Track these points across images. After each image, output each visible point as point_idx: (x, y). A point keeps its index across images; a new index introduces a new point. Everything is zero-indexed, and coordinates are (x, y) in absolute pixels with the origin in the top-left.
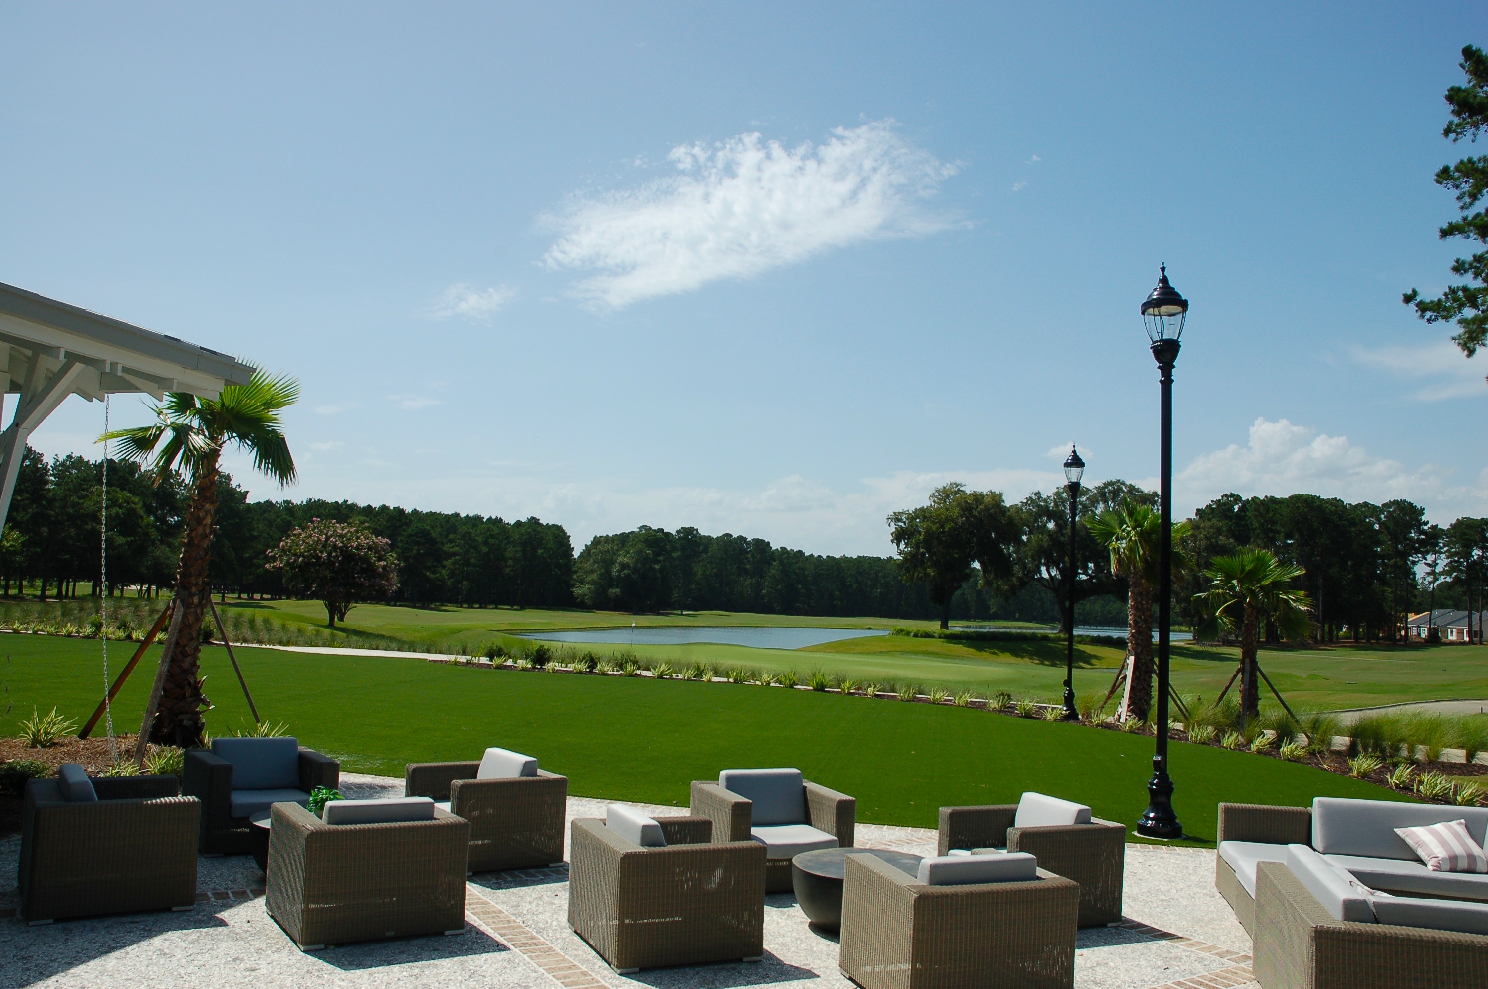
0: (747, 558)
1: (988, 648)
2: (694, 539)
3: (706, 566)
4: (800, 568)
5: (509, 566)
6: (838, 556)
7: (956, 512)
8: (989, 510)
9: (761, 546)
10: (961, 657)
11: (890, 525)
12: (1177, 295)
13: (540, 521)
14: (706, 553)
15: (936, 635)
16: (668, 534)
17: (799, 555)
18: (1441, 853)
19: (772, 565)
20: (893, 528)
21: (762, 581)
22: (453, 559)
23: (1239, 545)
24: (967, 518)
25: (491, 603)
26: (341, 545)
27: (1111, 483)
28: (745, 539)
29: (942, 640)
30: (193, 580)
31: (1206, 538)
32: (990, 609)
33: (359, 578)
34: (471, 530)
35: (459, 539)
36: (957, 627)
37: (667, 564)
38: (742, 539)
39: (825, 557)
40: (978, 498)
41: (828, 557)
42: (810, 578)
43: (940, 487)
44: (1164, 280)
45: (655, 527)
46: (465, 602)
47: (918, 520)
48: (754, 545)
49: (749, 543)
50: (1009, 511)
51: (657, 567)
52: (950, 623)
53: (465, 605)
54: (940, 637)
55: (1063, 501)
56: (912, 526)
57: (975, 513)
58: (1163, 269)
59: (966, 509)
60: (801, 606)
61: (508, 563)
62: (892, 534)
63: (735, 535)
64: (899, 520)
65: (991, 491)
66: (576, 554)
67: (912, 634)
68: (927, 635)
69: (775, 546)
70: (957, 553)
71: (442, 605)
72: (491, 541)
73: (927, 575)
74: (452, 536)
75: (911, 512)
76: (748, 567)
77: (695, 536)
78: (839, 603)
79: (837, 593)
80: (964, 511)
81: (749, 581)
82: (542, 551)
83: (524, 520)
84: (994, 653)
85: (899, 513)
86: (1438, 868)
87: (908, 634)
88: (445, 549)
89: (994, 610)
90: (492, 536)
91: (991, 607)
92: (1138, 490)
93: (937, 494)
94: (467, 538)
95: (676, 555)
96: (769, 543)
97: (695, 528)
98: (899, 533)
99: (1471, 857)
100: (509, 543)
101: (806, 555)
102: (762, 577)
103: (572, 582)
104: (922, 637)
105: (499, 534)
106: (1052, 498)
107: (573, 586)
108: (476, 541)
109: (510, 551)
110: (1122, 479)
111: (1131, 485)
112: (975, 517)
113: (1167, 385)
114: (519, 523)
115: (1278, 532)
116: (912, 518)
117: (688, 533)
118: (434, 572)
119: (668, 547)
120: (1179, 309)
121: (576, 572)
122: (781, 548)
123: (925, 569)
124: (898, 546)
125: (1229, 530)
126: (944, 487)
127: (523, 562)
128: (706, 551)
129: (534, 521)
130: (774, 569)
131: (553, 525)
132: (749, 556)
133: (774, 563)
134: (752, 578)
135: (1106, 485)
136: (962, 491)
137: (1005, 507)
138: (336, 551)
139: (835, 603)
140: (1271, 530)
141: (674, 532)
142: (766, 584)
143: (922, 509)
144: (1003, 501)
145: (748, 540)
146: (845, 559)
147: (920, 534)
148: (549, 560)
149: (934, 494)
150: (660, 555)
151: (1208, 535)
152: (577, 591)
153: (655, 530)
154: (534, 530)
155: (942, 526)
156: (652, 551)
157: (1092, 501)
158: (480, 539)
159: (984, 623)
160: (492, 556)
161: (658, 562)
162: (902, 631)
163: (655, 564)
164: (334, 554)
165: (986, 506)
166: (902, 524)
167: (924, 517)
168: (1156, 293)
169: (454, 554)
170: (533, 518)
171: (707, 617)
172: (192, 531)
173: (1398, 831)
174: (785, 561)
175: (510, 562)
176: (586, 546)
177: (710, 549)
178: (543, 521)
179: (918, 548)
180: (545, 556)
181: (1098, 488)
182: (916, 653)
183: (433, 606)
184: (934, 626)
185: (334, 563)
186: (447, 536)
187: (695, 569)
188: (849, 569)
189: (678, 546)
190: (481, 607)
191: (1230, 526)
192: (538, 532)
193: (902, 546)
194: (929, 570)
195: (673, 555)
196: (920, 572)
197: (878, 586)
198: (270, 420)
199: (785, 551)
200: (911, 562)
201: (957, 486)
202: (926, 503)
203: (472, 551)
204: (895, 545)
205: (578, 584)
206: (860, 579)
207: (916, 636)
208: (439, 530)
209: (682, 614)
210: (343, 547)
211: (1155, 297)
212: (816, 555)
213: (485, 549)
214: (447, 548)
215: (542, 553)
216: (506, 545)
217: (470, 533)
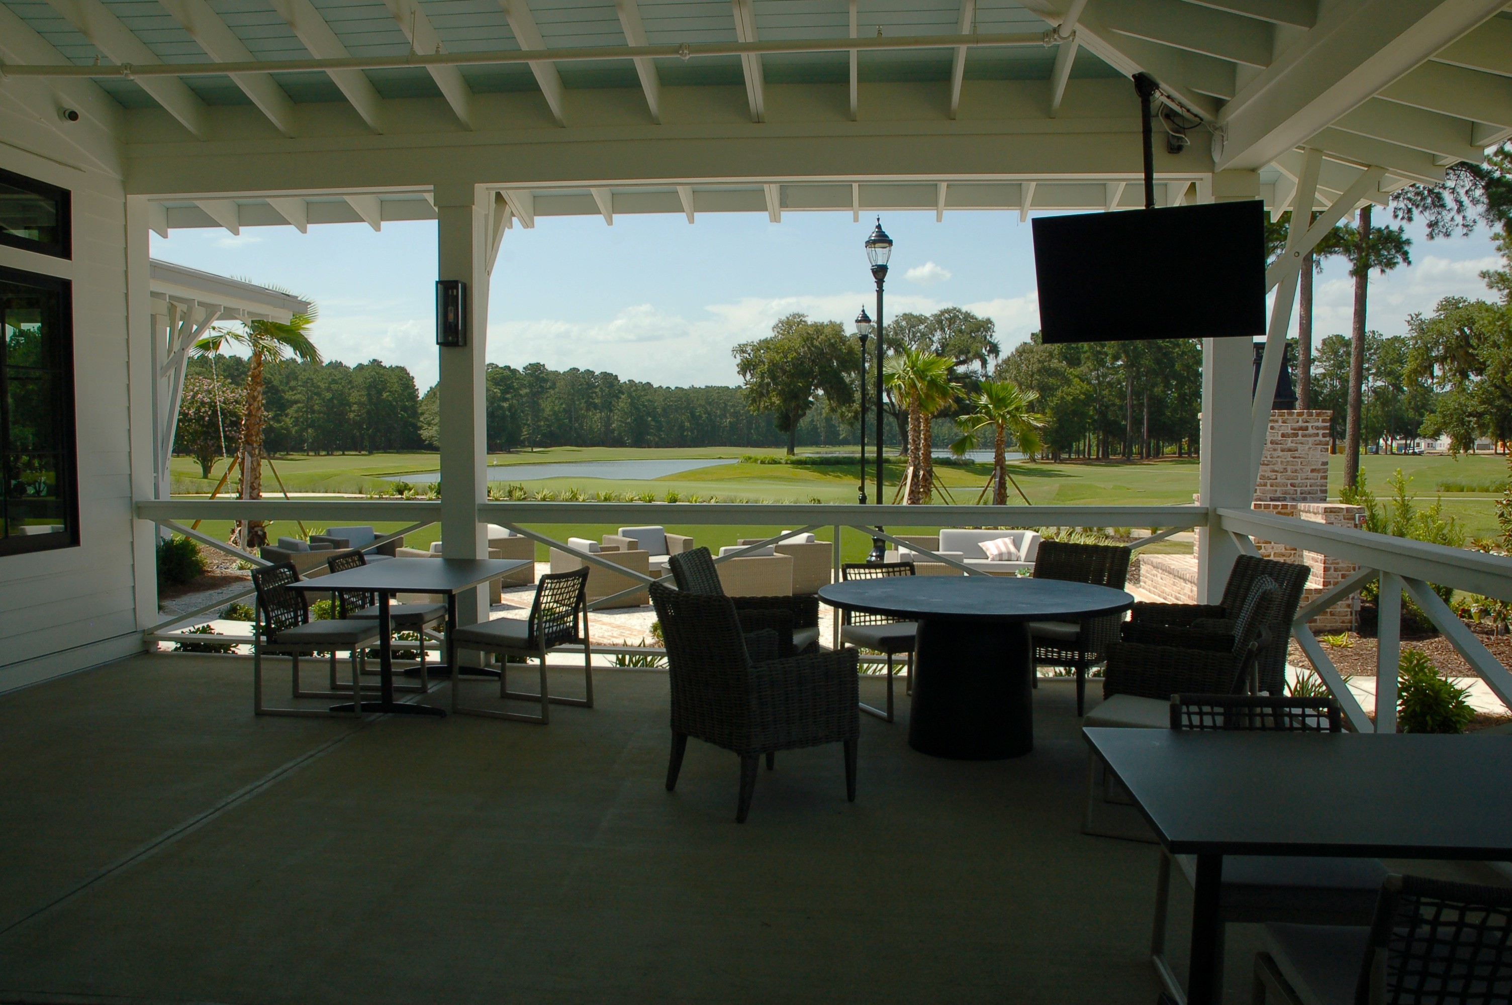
0: (595, 393)
1: (832, 472)
2: (541, 375)
3: (554, 403)
4: (649, 400)
5: (354, 411)
6: (686, 387)
7: (797, 343)
8: (829, 340)
9: (609, 379)
10: (804, 481)
11: (735, 357)
12: (887, 236)
13: (383, 364)
14: (554, 389)
15: (783, 461)
16: (514, 371)
17: (647, 387)
18: (996, 552)
19: (620, 398)
20: (738, 360)
21: (612, 414)
22: (295, 407)
23: (1070, 368)
24: (809, 348)
25: (338, 449)
26: (209, 400)
27: (947, 311)
28: (593, 372)
29: (789, 466)
30: (254, 438)
31: (1039, 361)
32: (839, 435)
33: (230, 431)
34: (313, 377)
35: (300, 386)
36: (805, 452)
37: (514, 401)
38: (590, 373)
39: (673, 388)
40: (819, 328)
41: (676, 388)
42: (659, 410)
43: (784, 318)
44: (879, 227)
45: (501, 365)
46: (312, 450)
47: (762, 351)
48: (602, 378)
49: (596, 377)
50: (849, 340)
51: (506, 405)
52: (796, 450)
53: (311, 453)
54: (787, 463)
55: (902, 329)
56: (756, 357)
57: (816, 343)
58: (878, 219)
59: (808, 339)
60: (652, 438)
61: (353, 409)
62: (738, 365)
63: (582, 369)
64: (743, 352)
65: (831, 321)
66: (421, 395)
67: (759, 461)
68: (774, 462)
69: (623, 379)
70: (801, 383)
71: (288, 454)
72: (333, 386)
73: (772, 404)
74: (293, 383)
75: (755, 344)
76: (596, 401)
77: (542, 373)
78: (689, 434)
79: (687, 424)
80: (805, 342)
81: (598, 415)
82: (388, 394)
83: (366, 363)
84: (839, 477)
85: (744, 345)
86: (993, 560)
87: (756, 461)
88: (286, 397)
89: (844, 435)
90: (335, 381)
91: (841, 432)
92: (973, 317)
93: (780, 325)
94: (309, 385)
95: (523, 391)
96: (616, 376)
97: (542, 364)
98: (745, 364)
99: (1009, 553)
100: (352, 387)
101: (655, 386)
102: (611, 411)
103: (419, 424)
104: (769, 463)
105: (342, 379)
106: (891, 327)
107: (421, 428)
108: (319, 387)
109: (355, 396)
110: (958, 306)
111: (967, 312)
112: (816, 347)
113: (880, 292)
114: (360, 367)
115: (1106, 354)
116: (756, 349)
117: (536, 370)
118: (279, 422)
119: (515, 384)
120: (887, 245)
121: (422, 414)
122: (629, 381)
123: (770, 399)
124: (744, 376)
125: (1061, 353)
126: (788, 318)
127: (368, 407)
128: (553, 387)
129: (376, 363)
130: (623, 403)
131: (397, 367)
132: (597, 390)
133: (623, 397)
134: (601, 413)
135: (943, 313)
136: (804, 321)
137: (846, 336)
138: (204, 407)
139: (685, 434)
140: (1100, 353)
141: (521, 370)
142: (615, 417)
143: (766, 341)
144: (843, 331)
145: (596, 374)
146: (693, 389)
147: (764, 365)
148: (395, 403)
149: (777, 325)
150: (508, 393)
151: (1041, 359)
152: (425, 434)
153: (502, 368)
154: (377, 373)
155: (786, 357)
156: (499, 389)
157: (930, 329)
158: (323, 386)
159: (834, 449)
160: (335, 402)
161: (506, 400)
162: (750, 458)
163: (503, 402)
164: (203, 410)
165: (826, 336)
166: (747, 356)
167: (768, 348)
168: (874, 235)
169: (296, 402)
170: (375, 360)
171: (558, 452)
172: (250, 405)
173: (980, 544)
174: (634, 394)
175: (355, 407)
176: (431, 388)
177: (558, 385)
178: (386, 363)
179: (762, 377)
180: (390, 399)
181: (935, 316)
182: (762, 478)
183: (277, 455)
184: (781, 453)
185: (203, 418)
186: (287, 383)
187: (543, 405)
188: (697, 400)
189: (525, 382)
190: (328, 455)
191: (1061, 349)
192: (383, 375)
193: (748, 376)
194: (774, 399)
195: (521, 392)
196: (765, 402)
197: (728, 415)
198: (304, 329)
199: (634, 384)
200: (757, 393)
201: (799, 317)
202: (769, 334)
203: (315, 397)
204: (741, 376)
205: (426, 426)
206: (709, 409)
207: (763, 462)
208: (278, 377)
209: (532, 452)
210: (211, 402)
211: (873, 238)
212: (664, 387)
213: (329, 395)
214: (289, 396)
215: (387, 396)
216: (349, 389)
217: (312, 379)
